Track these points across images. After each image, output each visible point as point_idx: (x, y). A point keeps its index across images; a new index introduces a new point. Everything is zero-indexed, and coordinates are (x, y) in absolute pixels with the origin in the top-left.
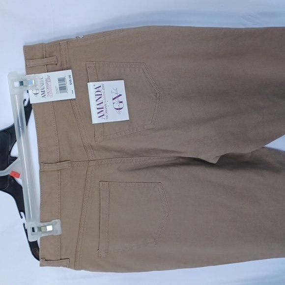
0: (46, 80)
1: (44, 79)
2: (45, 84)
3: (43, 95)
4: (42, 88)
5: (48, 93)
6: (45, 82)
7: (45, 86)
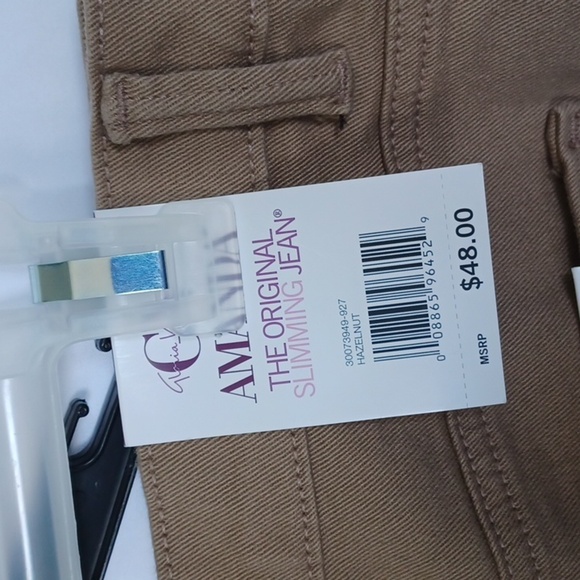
0: (262, 248)
1: (244, 248)
2: (250, 282)
3: (231, 378)
4: (226, 315)
5: (276, 358)
6: (249, 266)
7: (249, 300)
